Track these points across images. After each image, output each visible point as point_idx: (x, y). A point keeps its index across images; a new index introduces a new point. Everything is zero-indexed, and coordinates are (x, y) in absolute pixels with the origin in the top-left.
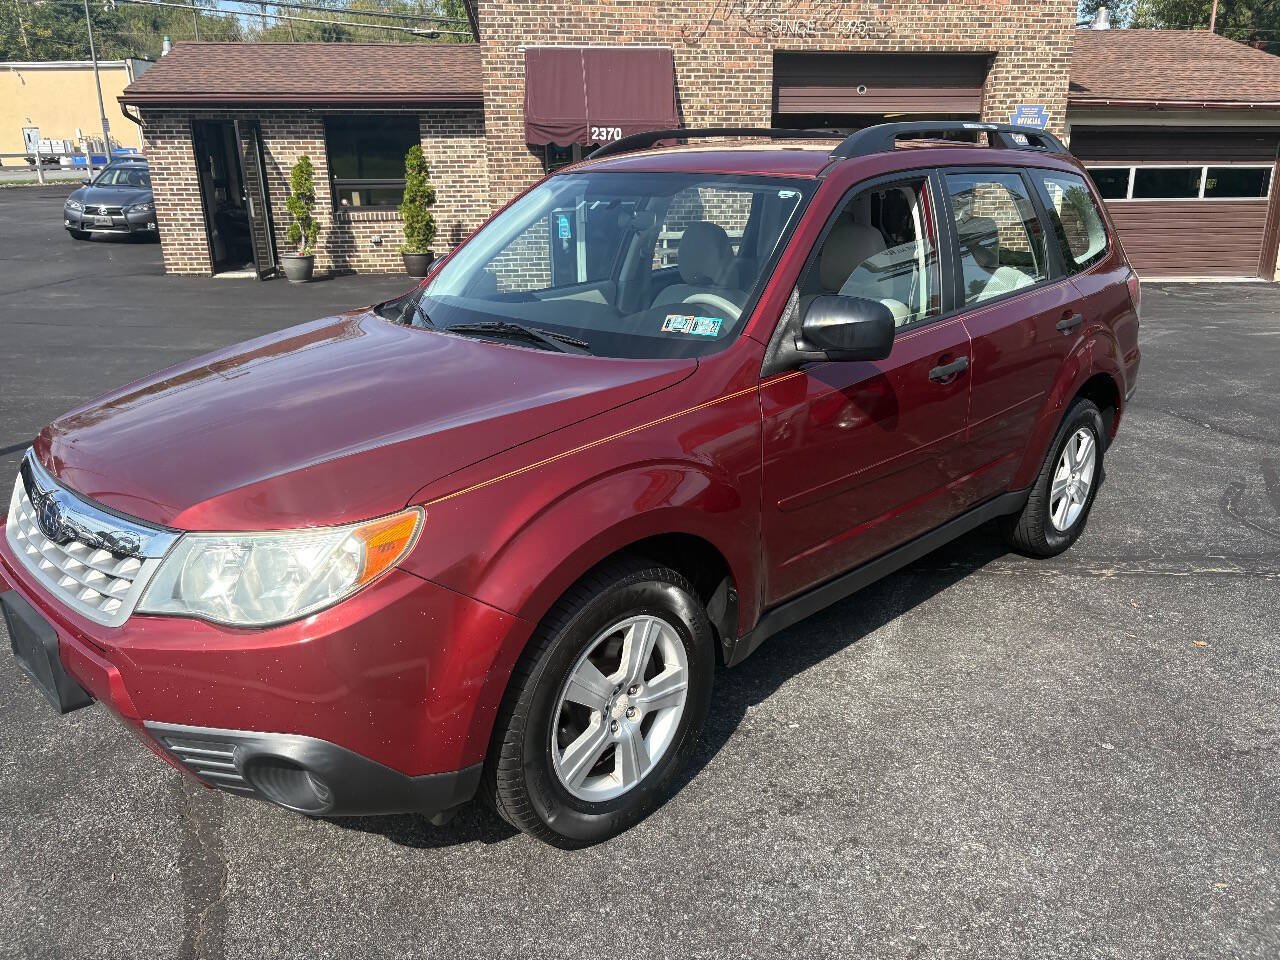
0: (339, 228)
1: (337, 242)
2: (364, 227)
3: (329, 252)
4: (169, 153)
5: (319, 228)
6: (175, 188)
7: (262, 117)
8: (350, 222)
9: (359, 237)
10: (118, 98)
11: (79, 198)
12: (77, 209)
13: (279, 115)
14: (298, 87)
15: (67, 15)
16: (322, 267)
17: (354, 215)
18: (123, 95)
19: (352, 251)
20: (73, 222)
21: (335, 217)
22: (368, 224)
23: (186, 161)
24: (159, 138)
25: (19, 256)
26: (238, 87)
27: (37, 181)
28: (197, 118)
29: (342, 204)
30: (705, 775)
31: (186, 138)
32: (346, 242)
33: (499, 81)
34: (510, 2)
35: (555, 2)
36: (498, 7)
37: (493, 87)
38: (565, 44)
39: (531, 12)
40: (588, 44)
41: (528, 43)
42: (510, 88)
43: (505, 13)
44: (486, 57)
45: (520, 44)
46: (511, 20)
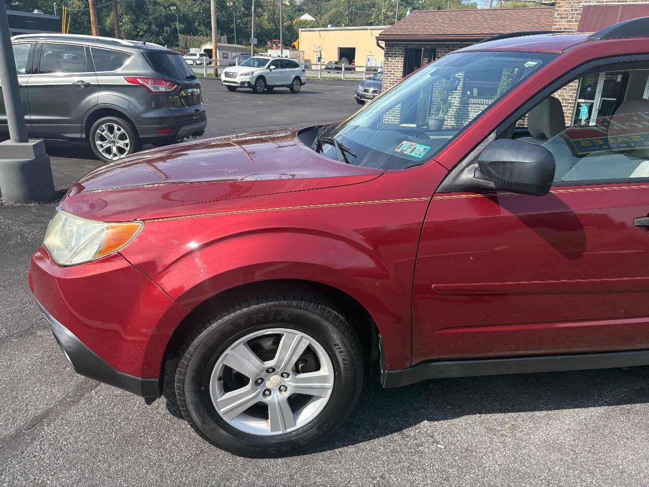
0: (463, 106)
1: (460, 114)
2: (475, 107)
3: (454, 118)
4: (393, 64)
5: (451, 105)
6: (392, 80)
7: (438, 47)
8: (468, 104)
9: (471, 112)
10: (376, 37)
11: (363, 84)
12: (361, 89)
13: (446, 46)
14: (458, 31)
15: (402, 5)
16: (450, 125)
17: (471, 100)
18: (378, 36)
19: (466, 119)
20: (358, 95)
21: (461, 100)
22: (477, 106)
23: (399, 68)
24: (390, 56)
25: (331, 108)
26: (431, 32)
27: (362, 78)
28: (408, 47)
29: (467, 94)
30: (351, 449)
31: (402, 57)
32: (465, 114)
33: (563, 25)
37: (558, 28)
38: (611, 2)
40: (627, 2)
41: (586, 2)
42: (568, 29)
44: (558, 11)
45: (581, 3)
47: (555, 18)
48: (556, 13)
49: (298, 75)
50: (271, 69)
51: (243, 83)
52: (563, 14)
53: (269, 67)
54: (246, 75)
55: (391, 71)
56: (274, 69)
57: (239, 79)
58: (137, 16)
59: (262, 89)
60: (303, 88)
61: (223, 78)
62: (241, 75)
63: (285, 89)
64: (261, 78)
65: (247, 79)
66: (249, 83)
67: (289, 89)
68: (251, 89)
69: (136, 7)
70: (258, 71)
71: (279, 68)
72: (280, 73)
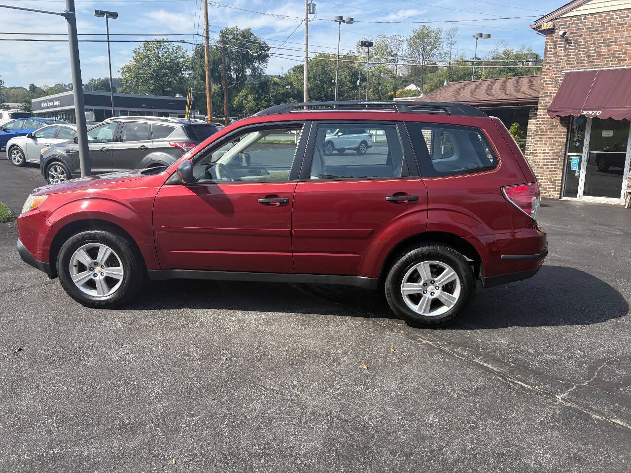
33: (549, 90)
34: (561, 50)
35: (586, 48)
36: (554, 54)
37: (545, 93)
38: (589, 68)
39: (572, 54)
40: (603, 67)
41: (568, 70)
42: (553, 93)
43: (558, 56)
44: (544, 78)
45: (564, 70)
46: (561, 59)
47: (542, 85)
48: (542, 81)
49: (365, 140)
50: (339, 135)
52: (549, 81)
53: (337, 133)
56: (341, 135)
58: (260, 95)
59: (331, 152)
60: (369, 151)
63: (353, 151)
64: (330, 143)
67: (355, 152)
69: (259, 87)
71: (346, 134)
72: (348, 138)
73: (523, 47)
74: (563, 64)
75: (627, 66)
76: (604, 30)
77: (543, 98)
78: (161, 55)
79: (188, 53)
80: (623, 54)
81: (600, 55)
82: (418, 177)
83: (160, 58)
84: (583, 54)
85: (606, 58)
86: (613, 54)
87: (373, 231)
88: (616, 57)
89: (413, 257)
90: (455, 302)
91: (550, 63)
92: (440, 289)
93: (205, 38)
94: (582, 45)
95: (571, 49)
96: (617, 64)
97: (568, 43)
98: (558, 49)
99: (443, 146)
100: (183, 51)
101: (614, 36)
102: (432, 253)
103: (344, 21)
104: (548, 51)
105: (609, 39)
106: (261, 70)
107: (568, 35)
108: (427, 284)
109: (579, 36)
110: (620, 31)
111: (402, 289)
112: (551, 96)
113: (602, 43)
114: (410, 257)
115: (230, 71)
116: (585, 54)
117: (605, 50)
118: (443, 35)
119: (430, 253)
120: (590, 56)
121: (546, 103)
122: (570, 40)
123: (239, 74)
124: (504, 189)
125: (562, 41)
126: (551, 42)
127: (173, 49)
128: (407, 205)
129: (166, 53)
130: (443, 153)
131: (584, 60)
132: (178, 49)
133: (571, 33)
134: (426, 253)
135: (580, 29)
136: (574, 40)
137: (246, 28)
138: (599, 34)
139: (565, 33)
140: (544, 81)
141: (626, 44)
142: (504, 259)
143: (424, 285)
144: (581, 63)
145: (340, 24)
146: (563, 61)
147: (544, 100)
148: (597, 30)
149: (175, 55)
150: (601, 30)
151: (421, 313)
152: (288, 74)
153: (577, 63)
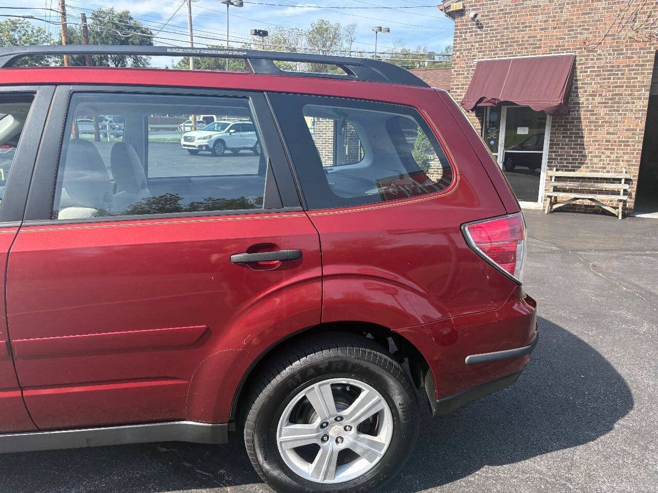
4: (324, 124)
33: (460, 81)
34: (472, 36)
35: (499, 33)
36: (464, 39)
37: (456, 85)
38: (502, 57)
39: (484, 40)
40: (517, 56)
41: (480, 58)
42: (465, 85)
43: (469, 43)
44: (454, 68)
45: (475, 59)
46: (472, 46)
47: (452, 75)
48: (453, 70)
50: (231, 133)
51: (200, 147)
52: (460, 71)
53: (229, 131)
54: (204, 139)
55: (323, 131)
56: (234, 132)
57: (197, 143)
59: (222, 152)
61: (183, 142)
62: (199, 139)
63: (249, 151)
64: (220, 141)
65: (205, 142)
66: (207, 146)
67: (252, 152)
68: (210, 153)
70: (216, 135)
71: (239, 131)
72: (241, 136)
73: (419, 48)
74: (475, 52)
75: (543, 54)
76: (518, 12)
77: (454, 90)
78: (18, 38)
79: (52, 37)
80: (538, 40)
81: (514, 42)
82: (300, 208)
83: (16, 42)
84: (496, 40)
85: (520, 45)
86: (527, 41)
87: (208, 329)
88: (531, 44)
89: (298, 376)
90: (383, 452)
91: (461, 50)
92: (354, 430)
93: (60, 14)
94: (495, 30)
95: (482, 34)
96: (532, 52)
97: (479, 28)
98: (468, 34)
99: (347, 146)
100: (46, 34)
101: (528, 20)
102: (334, 365)
103: (232, 4)
104: (457, 37)
105: (523, 23)
106: (145, 60)
107: (479, 17)
108: (327, 424)
109: (491, 19)
110: (535, 15)
111: (279, 440)
112: (463, 88)
113: (516, 28)
114: (292, 376)
115: (107, 60)
116: (498, 40)
117: (519, 35)
118: (342, 31)
119: (330, 364)
120: (502, 43)
121: (458, 95)
122: (481, 24)
123: (118, 64)
124: (466, 229)
125: (473, 25)
126: (461, 25)
127: (32, 31)
128: (279, 269)
129: (24, 35)
130: (347, 154)
131: (497, 47)
132: (39, 31)
133: (482, 16)
134: (323, 366)
135: (492, 11)
136: (486, 24)
137: (124, 10)
138: (512, 17)
139: (476, 15)
140: (455, 71)
141: (541, 29)
142: (471, 364)
143: (322, 426)
144: (493, 51)
145: (228, 6)
146: (474, 49)
147: (456, 92)
148: (511, 13)
149: (36, 38)
150: (514, 13)
151: (319, 480)
152: (178, 66)
153: (489, 51)
